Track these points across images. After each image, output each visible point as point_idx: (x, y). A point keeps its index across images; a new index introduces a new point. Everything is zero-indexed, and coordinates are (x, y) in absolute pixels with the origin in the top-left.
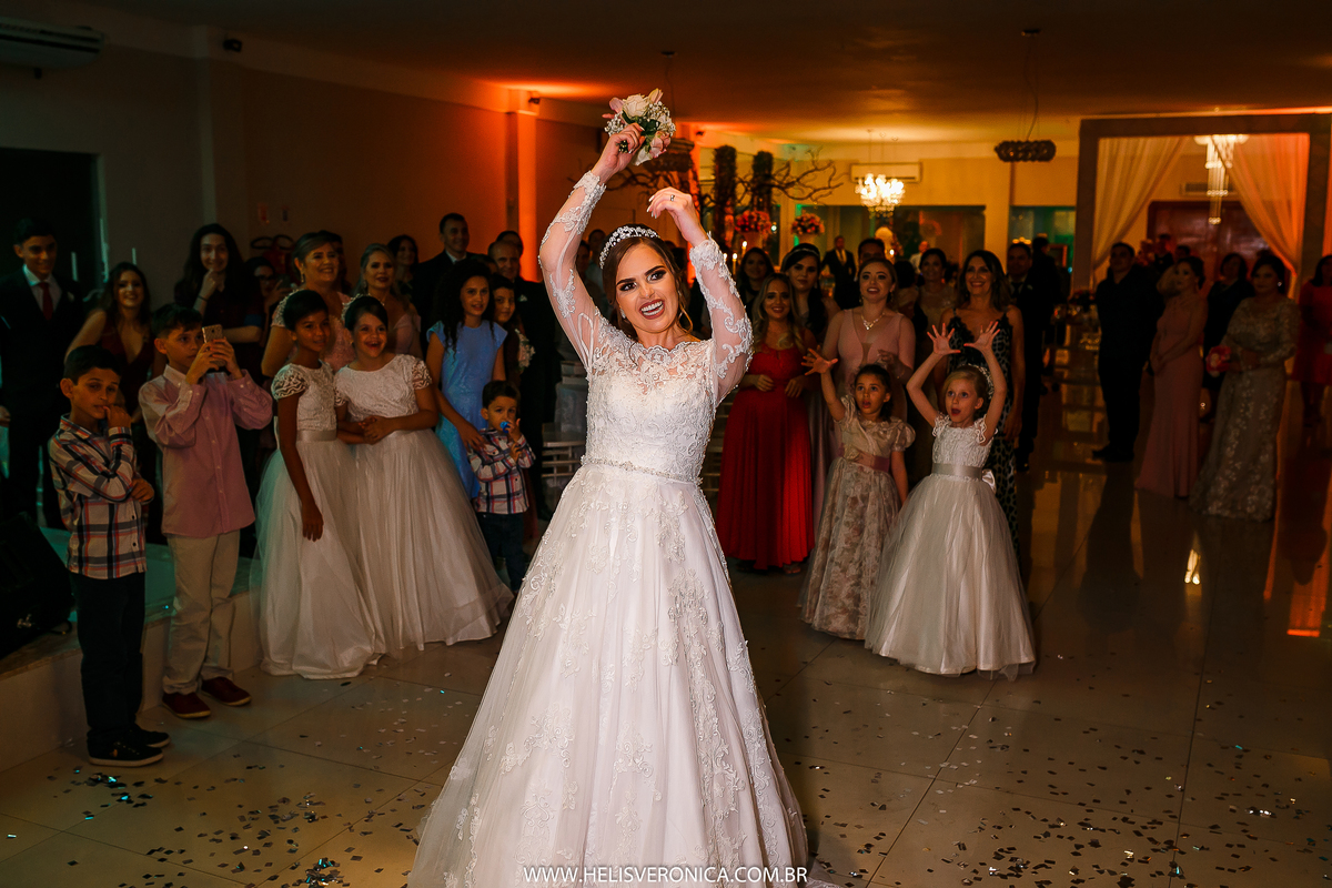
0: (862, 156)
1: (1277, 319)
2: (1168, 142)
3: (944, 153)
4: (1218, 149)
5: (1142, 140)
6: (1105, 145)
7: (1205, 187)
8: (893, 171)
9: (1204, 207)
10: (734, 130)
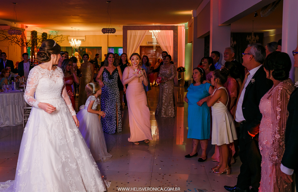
0: (70, 34)
1: (171, 69)
2: (143, 31)
3: (91, 34)
4: (155, 33)
5: (137, 31)
6: (129, 32)
7: (152, 43)
8: (79, 38)
9: (152, 47)
10: (37, 27)
